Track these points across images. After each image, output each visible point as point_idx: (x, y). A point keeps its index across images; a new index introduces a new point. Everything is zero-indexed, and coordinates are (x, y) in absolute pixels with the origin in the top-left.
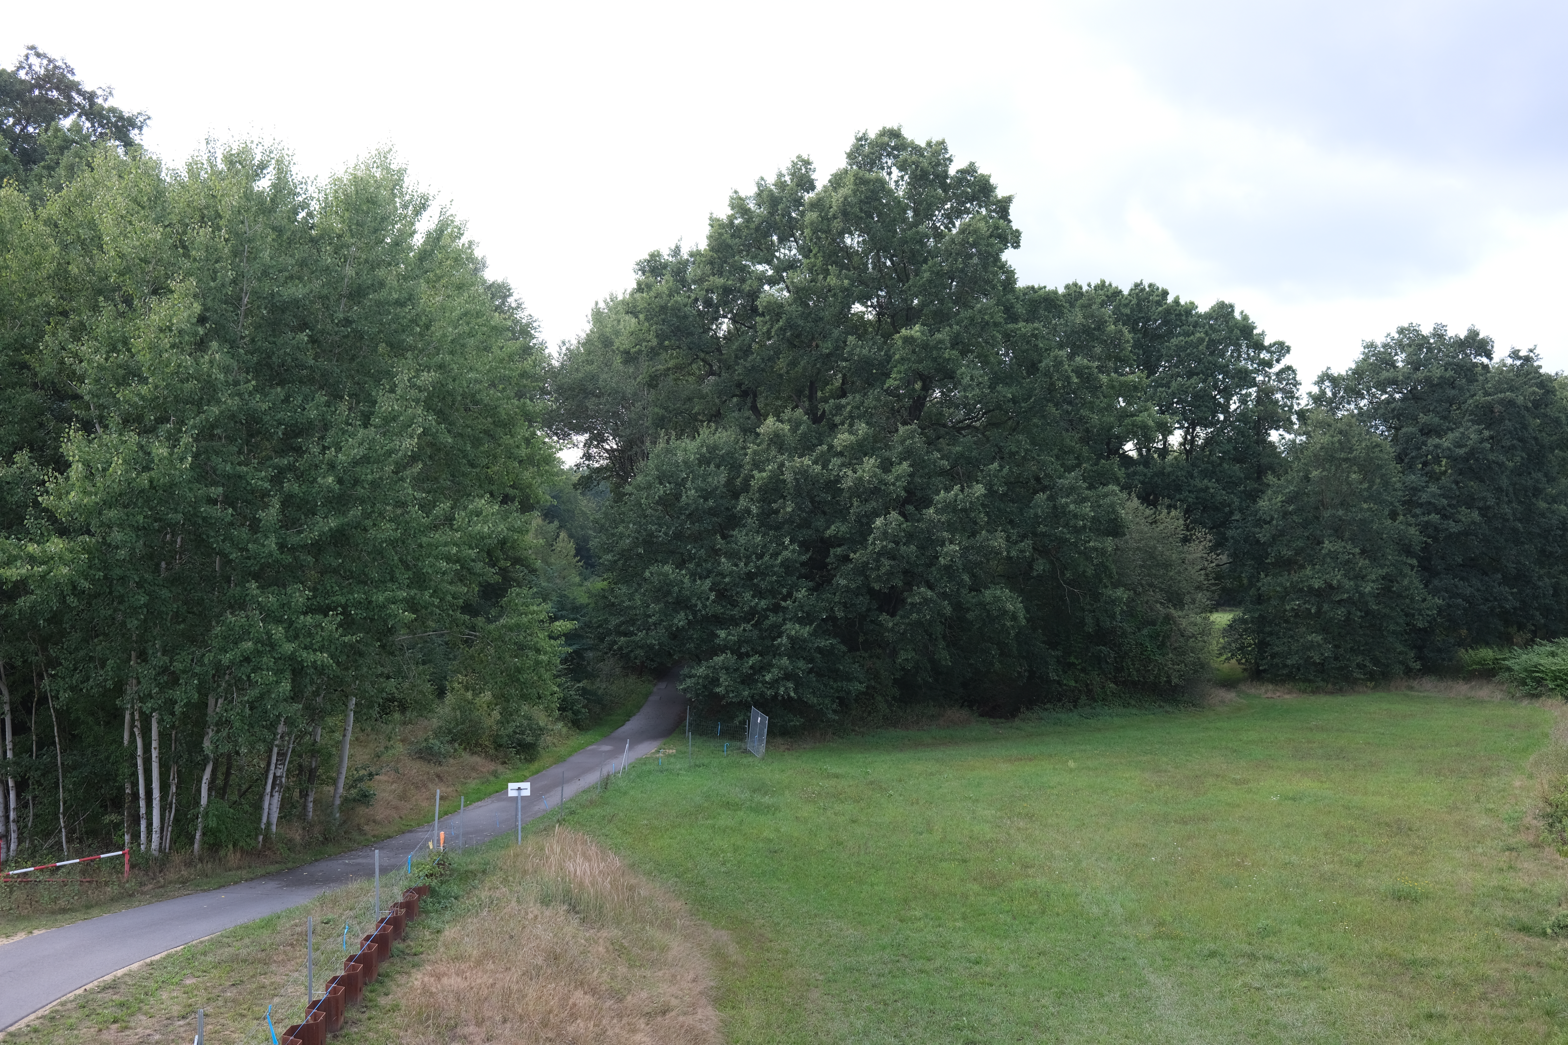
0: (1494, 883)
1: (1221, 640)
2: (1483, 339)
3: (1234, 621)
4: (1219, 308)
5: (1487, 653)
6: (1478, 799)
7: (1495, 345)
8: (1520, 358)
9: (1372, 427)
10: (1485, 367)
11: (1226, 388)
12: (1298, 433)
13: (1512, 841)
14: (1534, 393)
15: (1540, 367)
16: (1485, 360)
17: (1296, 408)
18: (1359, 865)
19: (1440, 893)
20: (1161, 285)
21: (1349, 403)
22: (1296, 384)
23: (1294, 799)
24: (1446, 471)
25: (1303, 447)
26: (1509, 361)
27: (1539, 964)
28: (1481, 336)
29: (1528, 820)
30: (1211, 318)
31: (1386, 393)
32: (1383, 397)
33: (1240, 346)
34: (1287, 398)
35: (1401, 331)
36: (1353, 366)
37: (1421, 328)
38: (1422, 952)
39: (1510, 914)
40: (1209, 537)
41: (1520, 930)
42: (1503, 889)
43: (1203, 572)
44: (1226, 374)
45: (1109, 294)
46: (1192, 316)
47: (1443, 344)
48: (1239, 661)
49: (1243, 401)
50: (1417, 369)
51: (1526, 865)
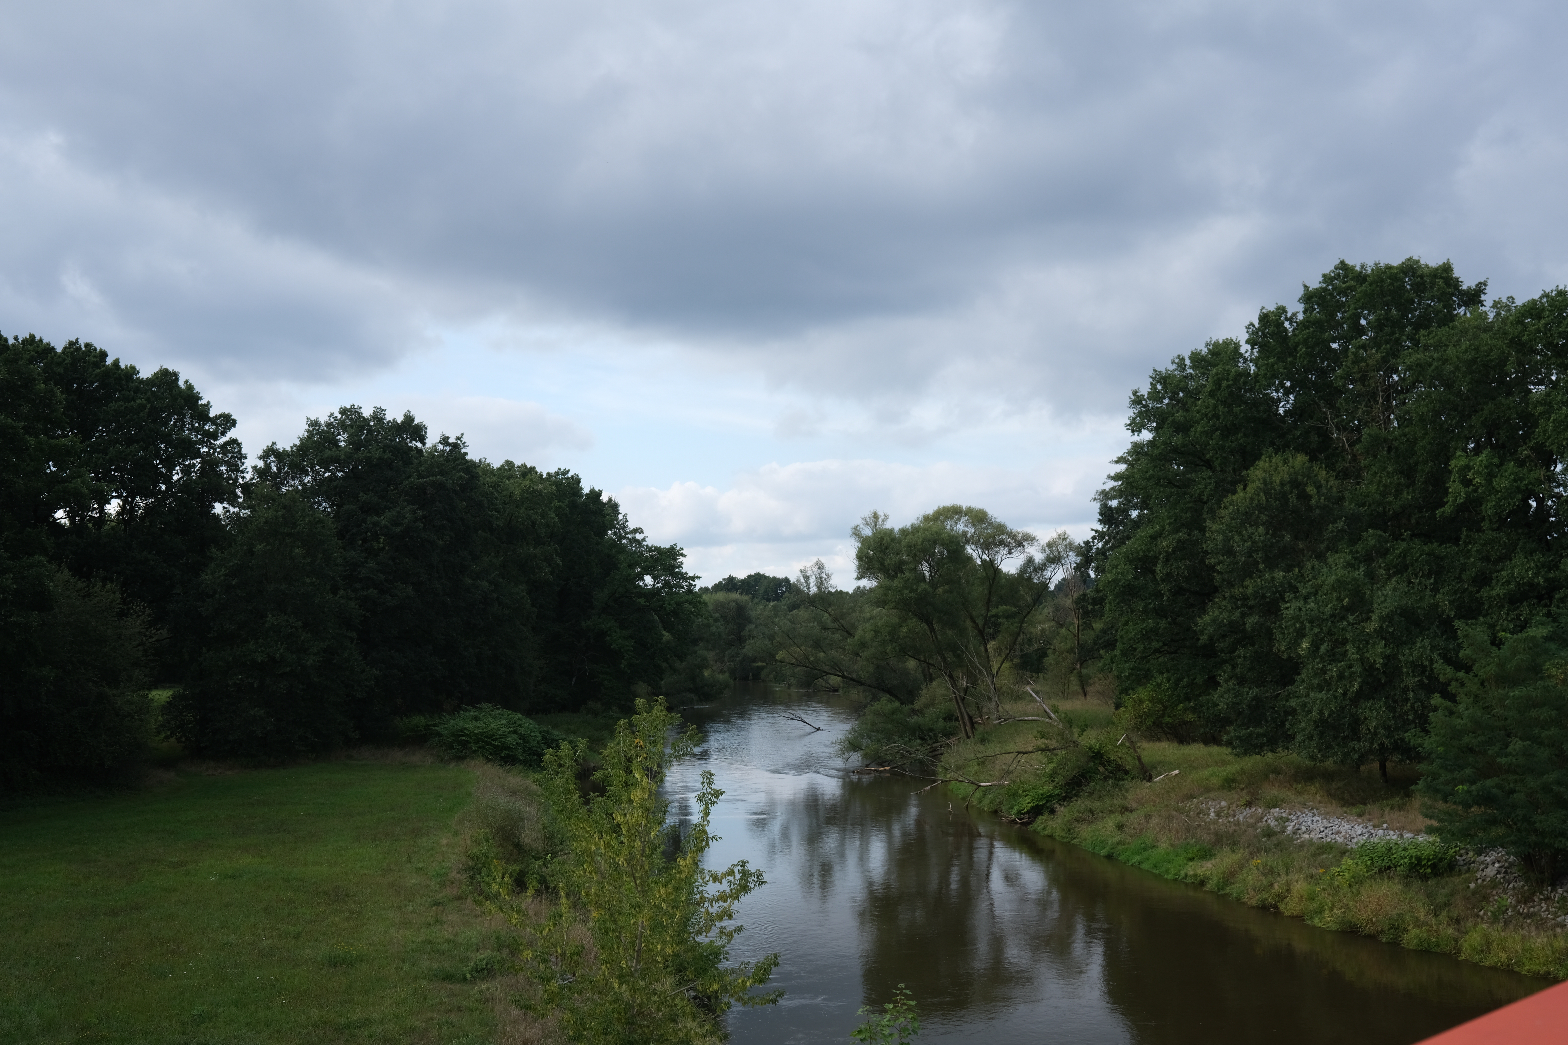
0: (423, 938)
1: (160, 718)
2: (417, 425)
3: (174, 697)
4: (162, 375)
5: (419, 720)
6: (409, 860)
7: (428, 431)
8: (449, 444)
9: (315, 503)
10: (419, 451)
11: (168, 457)
12: (242, 507)
13: (439, 896)
14: (461, 477)
15: (466, 454)
16: (419, 445)
17: (241, 481)
18: (297, 937)
19: (374, 954)
20: (99, 345)
21: (294, 480)
22: (242, 457)
23: (233, 877)
24: (384, 548)
25: (247, 519)
26: (440, 447)
27: (459, 1009)
28: (416, 422)
29: (453, 874)
30: (154, 385)
31: (329, 471)
32: (326, 475)
33: (185, 416)
34: (233, 471)
35: (344, 411)
36: (298, 443)
37: (362, 410)
38: (356, 1015)
39: (435, 966)
40: (148, 611)
41: (444, 979)
42: (430, 942)
43: (141, 648)
44: (169, 444)
45: (39, 349)
46: (133, 381)
47: (382, 427)
48: (179, 740)
49: (187, 471)
50: (358, 449)
51: (450, 917)
